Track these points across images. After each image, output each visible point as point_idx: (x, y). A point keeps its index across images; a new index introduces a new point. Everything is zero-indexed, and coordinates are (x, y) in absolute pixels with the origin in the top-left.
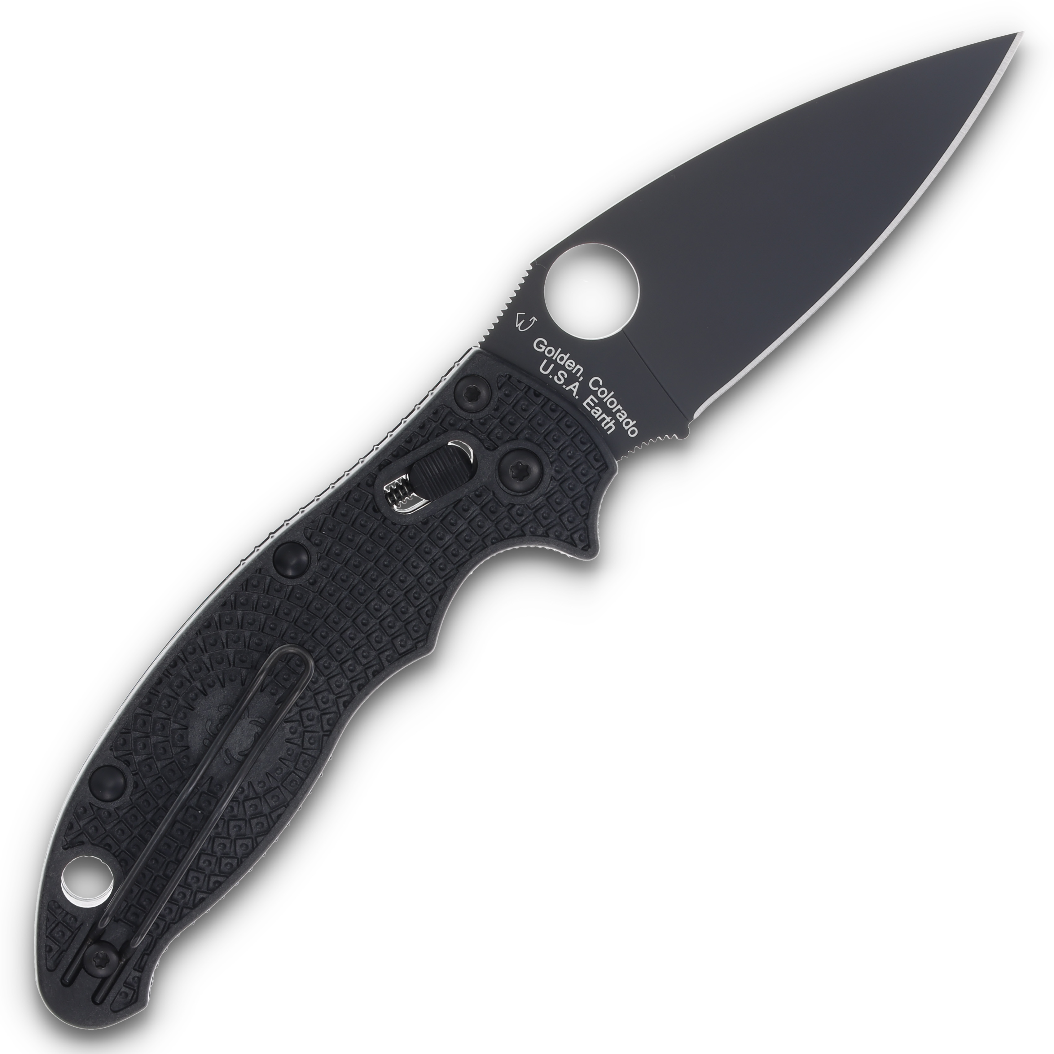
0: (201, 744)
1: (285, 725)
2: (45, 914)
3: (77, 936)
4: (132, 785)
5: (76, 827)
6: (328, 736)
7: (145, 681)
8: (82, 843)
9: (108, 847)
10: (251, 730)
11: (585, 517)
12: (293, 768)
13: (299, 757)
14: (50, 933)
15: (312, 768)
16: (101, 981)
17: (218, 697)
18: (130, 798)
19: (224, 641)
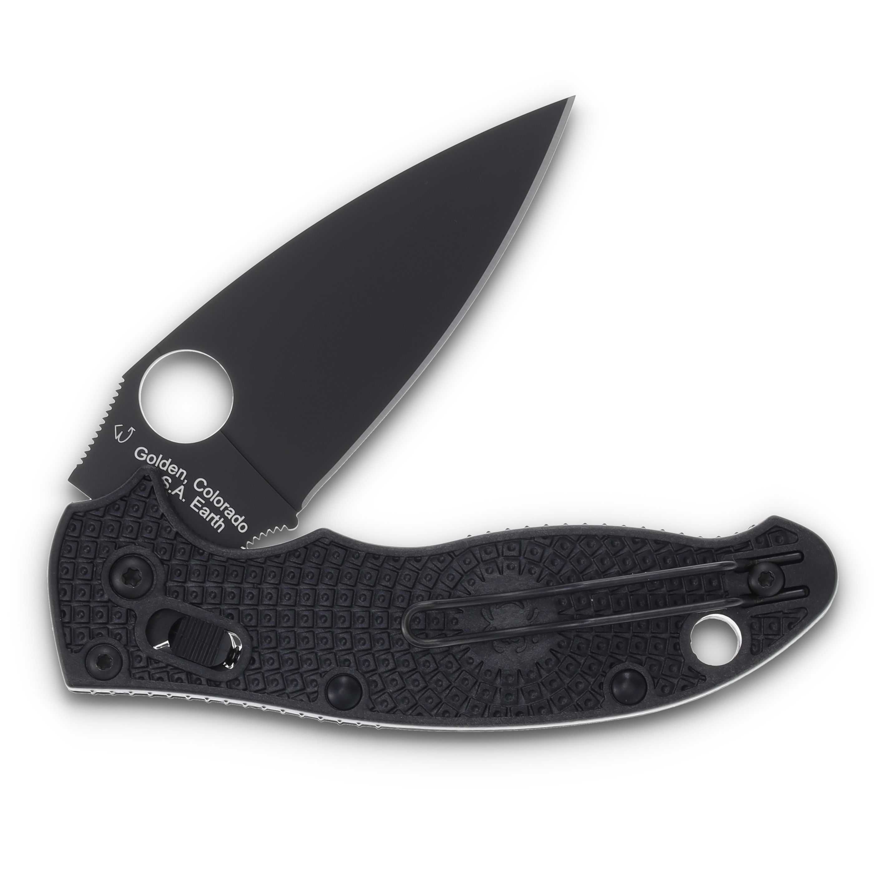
0: (540, 643)
1: (472, 592)
2: (767, 651)
3: (763, 613)
4: (615, 668)
5: (683, 683)
6: (453, 552)
7: (528, 725)
8: (690, 668)
9: (676, 647)
10: (498, 614)
11: (126, 499)
12: (500, 558)
13: (488, 560)
14: (779, 635)
15: (488, 544)
16: (782, 565)
17: (494, 660)
18: (625, 662)
19: (448, 691)
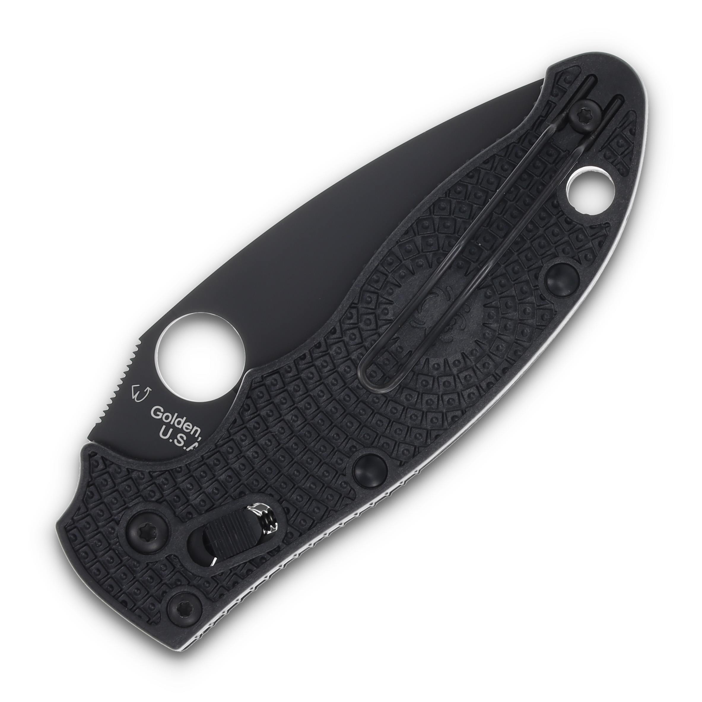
0: (472, 308)
1: (392, 318)
2: (633, 165)
3: (605, 141)
4: (540, 276)
5: (596, 242)
6: (353, 303)
7: (518, 372)
8: (591, 227)
9: (569, 222)
10: (425, 317)
11: (91, 483)
12: (389, 277)
13: (382, 286)
14: (630, 146)
15: (371, 274)
16: (587, 96)
17: (452, 350)
18: (543, 264)
19: (441, 401)
